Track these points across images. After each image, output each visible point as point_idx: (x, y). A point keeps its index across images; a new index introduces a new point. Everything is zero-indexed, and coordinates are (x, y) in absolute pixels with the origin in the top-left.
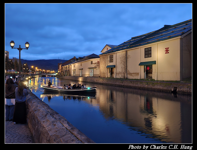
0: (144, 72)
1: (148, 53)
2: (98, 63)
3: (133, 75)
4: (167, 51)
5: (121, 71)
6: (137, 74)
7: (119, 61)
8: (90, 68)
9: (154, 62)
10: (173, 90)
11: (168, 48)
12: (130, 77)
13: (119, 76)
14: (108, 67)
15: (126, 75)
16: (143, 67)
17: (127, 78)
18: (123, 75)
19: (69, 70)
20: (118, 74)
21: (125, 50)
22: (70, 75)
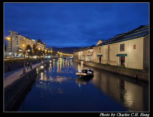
0: (120, 61)
1: (122, 48)
2: (93, 52)
3: (113, 62)
4: (135, 47)
5: (105, 59)
6: (115, 62)
7: (104, 52)
8: (88, 56)
9: (126, 55)
10: (135, 77)
11: (135, 45)
12: (111, 64)
13: (104, 63)
14: (98, 55)
15: (108, 62)
16: (119, 57)
17: (109, 64)
18: (107, 62)
19: (77, 56)
20: (104, 61)
21: (108, 45)
22: (78, 59)
